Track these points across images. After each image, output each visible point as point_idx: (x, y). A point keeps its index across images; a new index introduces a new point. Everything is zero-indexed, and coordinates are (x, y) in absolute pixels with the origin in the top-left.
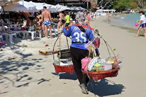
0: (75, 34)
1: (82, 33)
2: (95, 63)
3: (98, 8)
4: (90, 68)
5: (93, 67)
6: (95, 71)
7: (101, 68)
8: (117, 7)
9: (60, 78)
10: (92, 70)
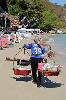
0: (34, 49)
1: (39, 48)
2: (47, 66)
3: (20, 27)
4: (44, 68)
5: (46, 68)
6: (47, 71)
7: (51, 70)
8: (43, 26)
9: (17, 80)
10: (45, 70)
